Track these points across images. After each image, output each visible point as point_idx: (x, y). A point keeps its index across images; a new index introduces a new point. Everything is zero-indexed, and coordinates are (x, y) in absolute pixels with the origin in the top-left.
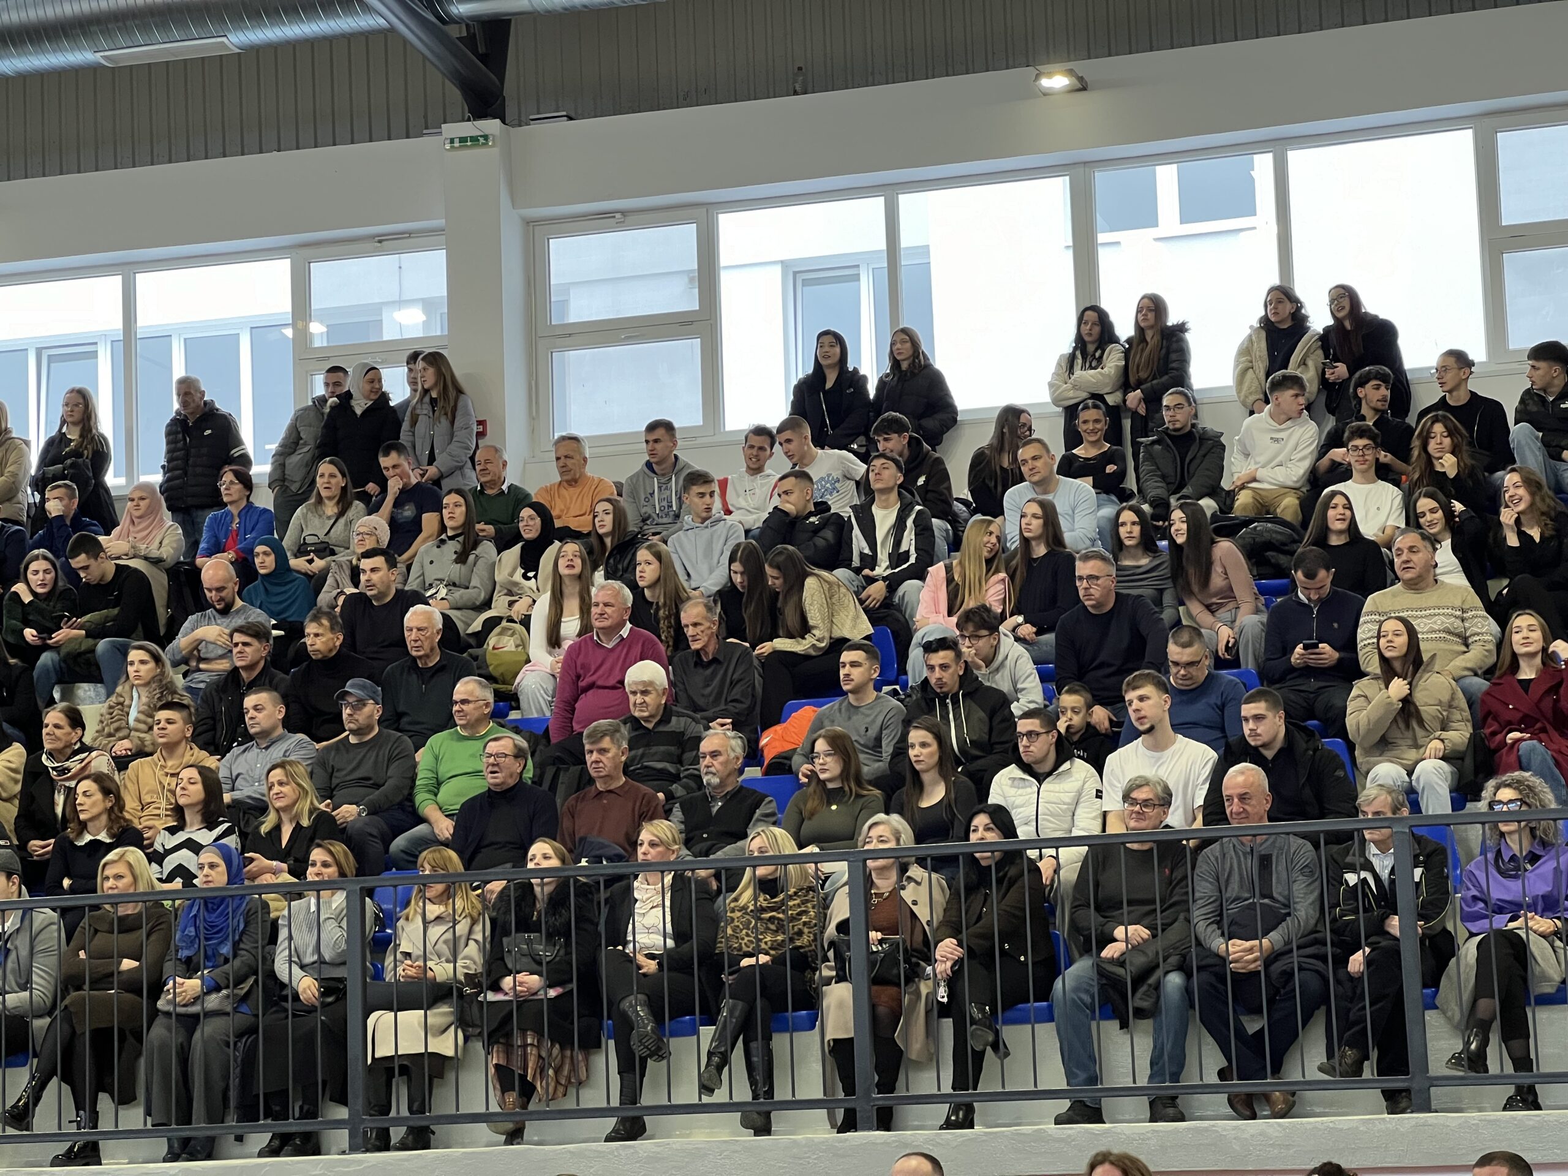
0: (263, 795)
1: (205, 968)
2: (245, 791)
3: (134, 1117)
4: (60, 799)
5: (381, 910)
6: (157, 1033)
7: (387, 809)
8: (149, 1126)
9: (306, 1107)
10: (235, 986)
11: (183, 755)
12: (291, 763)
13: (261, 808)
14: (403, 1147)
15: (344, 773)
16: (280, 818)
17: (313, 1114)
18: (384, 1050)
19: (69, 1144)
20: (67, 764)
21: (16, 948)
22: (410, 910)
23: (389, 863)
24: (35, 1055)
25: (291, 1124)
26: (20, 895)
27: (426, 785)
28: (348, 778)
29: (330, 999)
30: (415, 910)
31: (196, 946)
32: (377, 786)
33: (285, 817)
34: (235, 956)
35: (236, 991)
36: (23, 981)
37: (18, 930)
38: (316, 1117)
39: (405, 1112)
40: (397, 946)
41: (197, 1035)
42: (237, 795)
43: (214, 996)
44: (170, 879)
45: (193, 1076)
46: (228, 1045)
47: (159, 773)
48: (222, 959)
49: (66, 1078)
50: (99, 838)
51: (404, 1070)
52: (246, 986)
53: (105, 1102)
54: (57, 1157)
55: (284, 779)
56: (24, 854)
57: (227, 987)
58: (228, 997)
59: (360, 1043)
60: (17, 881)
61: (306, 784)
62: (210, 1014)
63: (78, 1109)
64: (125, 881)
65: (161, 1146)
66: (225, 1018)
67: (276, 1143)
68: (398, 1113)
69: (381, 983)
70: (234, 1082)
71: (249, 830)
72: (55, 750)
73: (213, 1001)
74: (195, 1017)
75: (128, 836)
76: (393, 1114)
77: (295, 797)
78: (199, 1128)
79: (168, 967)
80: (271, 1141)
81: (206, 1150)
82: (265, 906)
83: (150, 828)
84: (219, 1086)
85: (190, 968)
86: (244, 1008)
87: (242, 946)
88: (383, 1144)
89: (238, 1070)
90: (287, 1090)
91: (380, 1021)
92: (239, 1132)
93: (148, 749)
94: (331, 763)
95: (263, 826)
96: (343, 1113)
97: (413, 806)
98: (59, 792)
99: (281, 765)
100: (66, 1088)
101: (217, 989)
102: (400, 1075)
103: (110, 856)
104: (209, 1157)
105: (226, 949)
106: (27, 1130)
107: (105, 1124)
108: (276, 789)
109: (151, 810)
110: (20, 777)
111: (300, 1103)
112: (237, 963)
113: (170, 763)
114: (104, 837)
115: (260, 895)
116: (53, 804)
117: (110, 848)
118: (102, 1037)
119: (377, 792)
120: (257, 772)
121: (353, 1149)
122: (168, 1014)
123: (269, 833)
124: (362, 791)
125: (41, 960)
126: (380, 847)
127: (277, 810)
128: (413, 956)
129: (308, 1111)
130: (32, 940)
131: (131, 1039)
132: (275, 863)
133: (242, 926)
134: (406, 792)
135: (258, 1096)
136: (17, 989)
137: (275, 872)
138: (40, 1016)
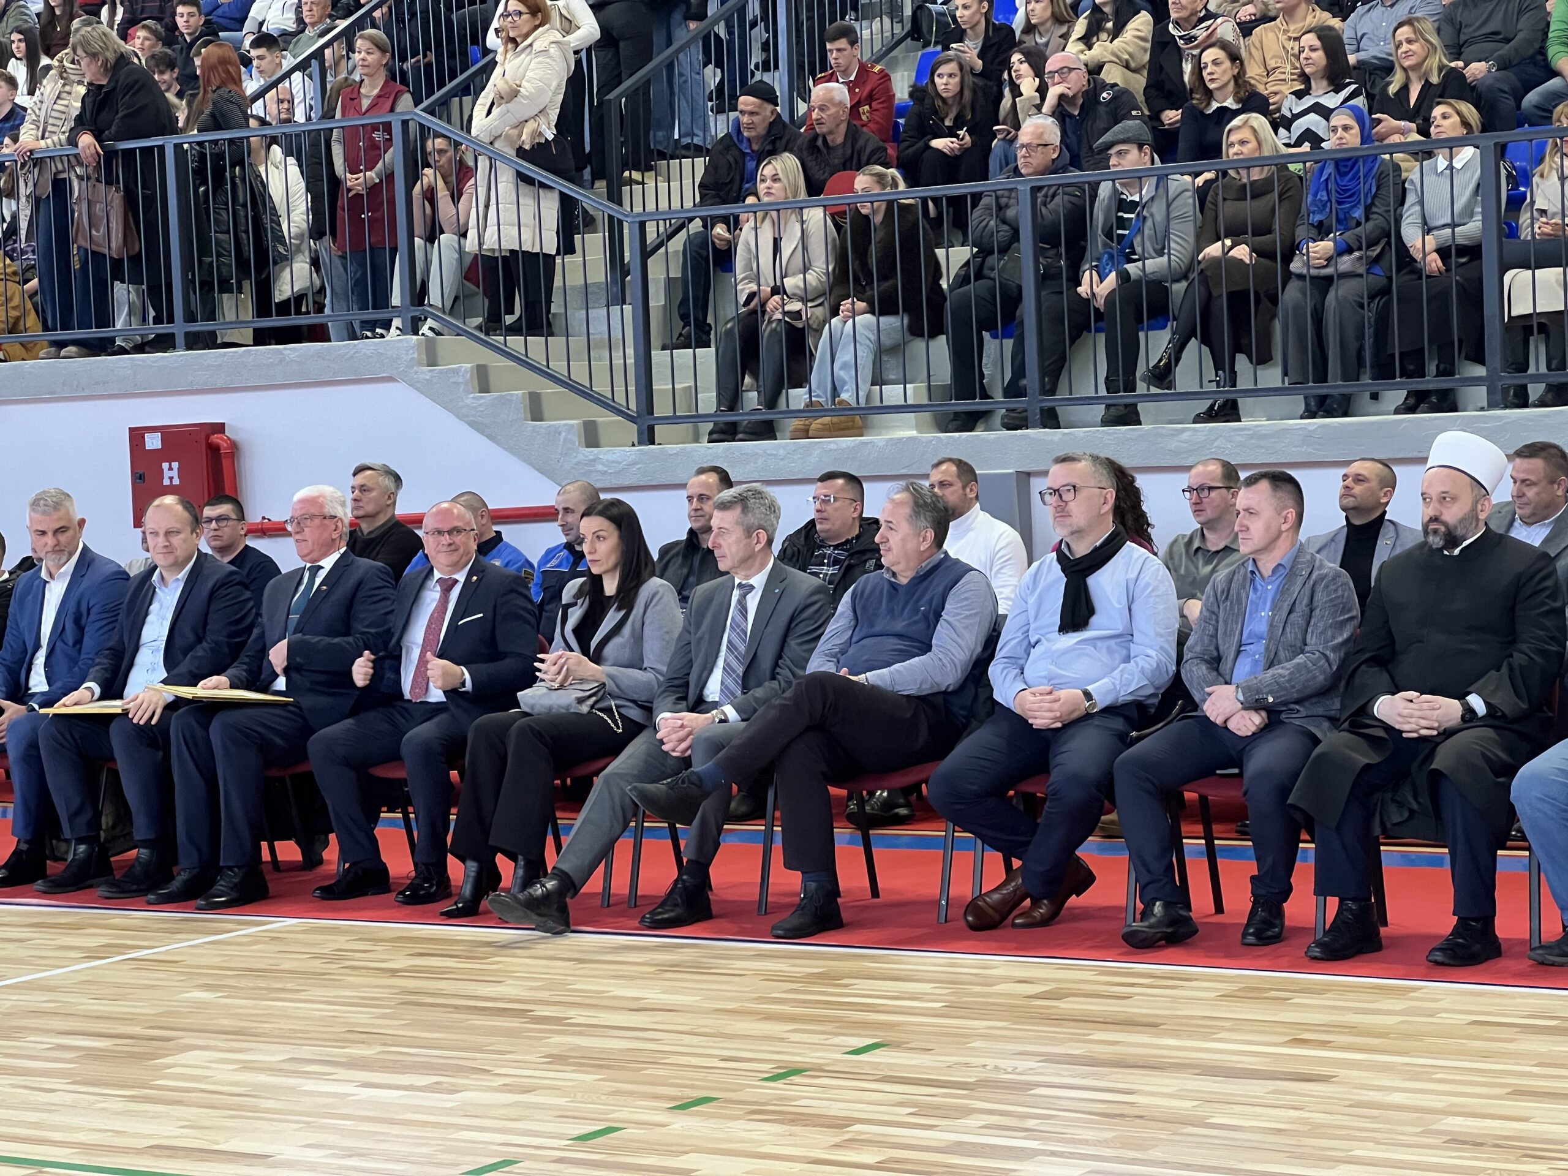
0: (1391, 55)
1: (1337, 230)
2: (1371, 51)
3: (1272, 376)
4: (1187, 68)
5: (1514, 168)
6: (1291, 294)
7: (1518, 64)
8: (1286, 384)
9: (1442, 367)
10: (1368, 247)
11: (1305, 18)
12: (1417, 19)
13: (1387, 68)
14: (1542, 403)
15: (1471, 29)
16: (1408, 78)
17: (1450, 372)
18: (1521, 307)
19: (1210, 402)
20: (1194, 32)
21: (1152, 215)
22: (1545, 166)
23: (1521, 120)
24: (1175, 319)
25: (1428, 382)
26: (1153, 163)
27: (1559, 37)
28: (1477, 34)
29: (1463, 260)
30: (1551, 168)
31: (1328, 210)
32: (1508, 41)
33: (1413, 75)
34: (1367, 219)
35: (1369, 253)
36: (1159, 247)
37: (1152, 198)
38: (1452, 374)
39: (1543, 369)
40: (1533, 202)
41: (1331, 296)
42: (1362, 55)
43: (1346, 258)
44: (1298, 143)
45: (1327, 334)
46: (1362, 306)
47: (1283, 38)
48: (1354, 223)
49: (1205, 341)
50: (1225, 104)
51: (1543, 328)
52: (1377, 250)
53: (1242, 363)
54: (1198, 415)
55: (1412, 36)
56: (1155, 124)
57: (1360, 249)
58: (1360, 258)
59: (1497, 300)
60: (1148, 152)
61: (1434, 39)
62: (1344, 276)
63: (1216, 371)
64: (1250, 146)
65: (1298, 403)
66: (1360, 279)
67: (1412, 401)
68: (1538, 369)
69: (1517, 241)
70: (1368, 343)
71: (1376, 91)
72: (1180, 18)
73: (1346, 263)
74: (1329, 280)
75: (1254, 102)
76: (1532, 370)
77: (1424, 55)
78: (1335, 385)
79: (1301, 232)
80: (1406, 399)
81: (1343, 407)
82: (1397, 168)
83: (1276, 93)
84: (1353, 346)
85: (1322, 231)
86: (1377, 270)
87: (1374, 209)
88: (1521, 400)
89: (1372, 330)
90: (1423, 349)
91: (1517, 279)
92: (1375, 389)
93: (1272, 14)
94: (1459, 19)
95: (1391, 87)
96: (1480, 371)
97: (1546, 59)
98: (1187, 60)
99: (1409, 22)
100: (1205, 350)
101: (1349, 250)
102: (1539, 333)
103: (1236, 122)
104: (1345, 414)
105: (1358, 213)
106: (1169, 388)
107: (1244, 382)
108: (1405, 47)
109: (1277, 75)
110: (1148, 45)
111: (1436, 362)
112: (1370, 225)
113: (1292, 27)
114: (1230, 103)
115: (1391, 154)
116: (1181, 72)
117: (1236, 113)
118: (1238, 299)
119: (1507, 47)
120: (1383, 31)
121: (1492, 405)
122: (1301, 277)
123: (1396, 94)
124: (1491, 46)
125: (1175, 226)
126: (1512, 103)
127: (1405, 69)
128: (1549, 213)
129: (1445, 369)
130: (1168, 206)
131: (1265, 302)
132: (1402, 123)
133: (1374, 190)
134: (1537, 46)
135: (1393, 355)
136: (1154, 255)
137: (1403, 132)
138: (1178, 281)
